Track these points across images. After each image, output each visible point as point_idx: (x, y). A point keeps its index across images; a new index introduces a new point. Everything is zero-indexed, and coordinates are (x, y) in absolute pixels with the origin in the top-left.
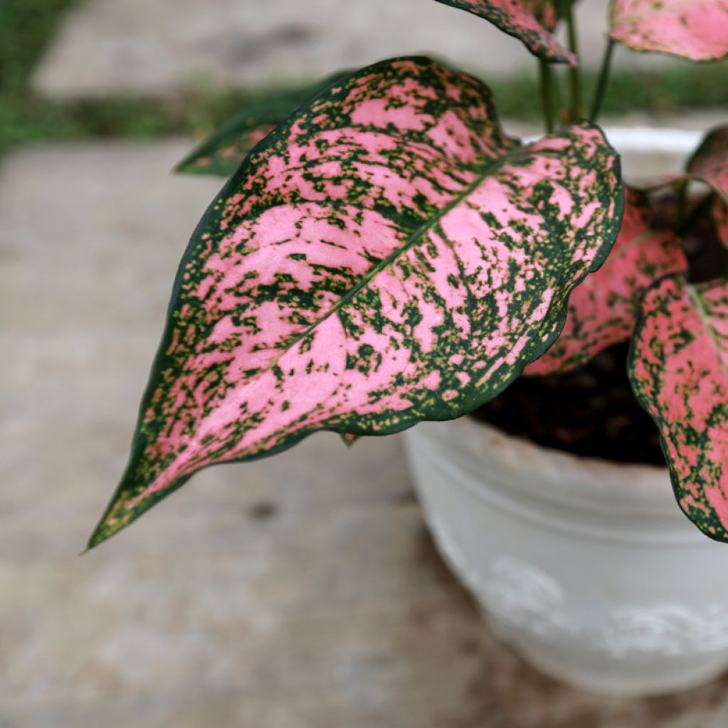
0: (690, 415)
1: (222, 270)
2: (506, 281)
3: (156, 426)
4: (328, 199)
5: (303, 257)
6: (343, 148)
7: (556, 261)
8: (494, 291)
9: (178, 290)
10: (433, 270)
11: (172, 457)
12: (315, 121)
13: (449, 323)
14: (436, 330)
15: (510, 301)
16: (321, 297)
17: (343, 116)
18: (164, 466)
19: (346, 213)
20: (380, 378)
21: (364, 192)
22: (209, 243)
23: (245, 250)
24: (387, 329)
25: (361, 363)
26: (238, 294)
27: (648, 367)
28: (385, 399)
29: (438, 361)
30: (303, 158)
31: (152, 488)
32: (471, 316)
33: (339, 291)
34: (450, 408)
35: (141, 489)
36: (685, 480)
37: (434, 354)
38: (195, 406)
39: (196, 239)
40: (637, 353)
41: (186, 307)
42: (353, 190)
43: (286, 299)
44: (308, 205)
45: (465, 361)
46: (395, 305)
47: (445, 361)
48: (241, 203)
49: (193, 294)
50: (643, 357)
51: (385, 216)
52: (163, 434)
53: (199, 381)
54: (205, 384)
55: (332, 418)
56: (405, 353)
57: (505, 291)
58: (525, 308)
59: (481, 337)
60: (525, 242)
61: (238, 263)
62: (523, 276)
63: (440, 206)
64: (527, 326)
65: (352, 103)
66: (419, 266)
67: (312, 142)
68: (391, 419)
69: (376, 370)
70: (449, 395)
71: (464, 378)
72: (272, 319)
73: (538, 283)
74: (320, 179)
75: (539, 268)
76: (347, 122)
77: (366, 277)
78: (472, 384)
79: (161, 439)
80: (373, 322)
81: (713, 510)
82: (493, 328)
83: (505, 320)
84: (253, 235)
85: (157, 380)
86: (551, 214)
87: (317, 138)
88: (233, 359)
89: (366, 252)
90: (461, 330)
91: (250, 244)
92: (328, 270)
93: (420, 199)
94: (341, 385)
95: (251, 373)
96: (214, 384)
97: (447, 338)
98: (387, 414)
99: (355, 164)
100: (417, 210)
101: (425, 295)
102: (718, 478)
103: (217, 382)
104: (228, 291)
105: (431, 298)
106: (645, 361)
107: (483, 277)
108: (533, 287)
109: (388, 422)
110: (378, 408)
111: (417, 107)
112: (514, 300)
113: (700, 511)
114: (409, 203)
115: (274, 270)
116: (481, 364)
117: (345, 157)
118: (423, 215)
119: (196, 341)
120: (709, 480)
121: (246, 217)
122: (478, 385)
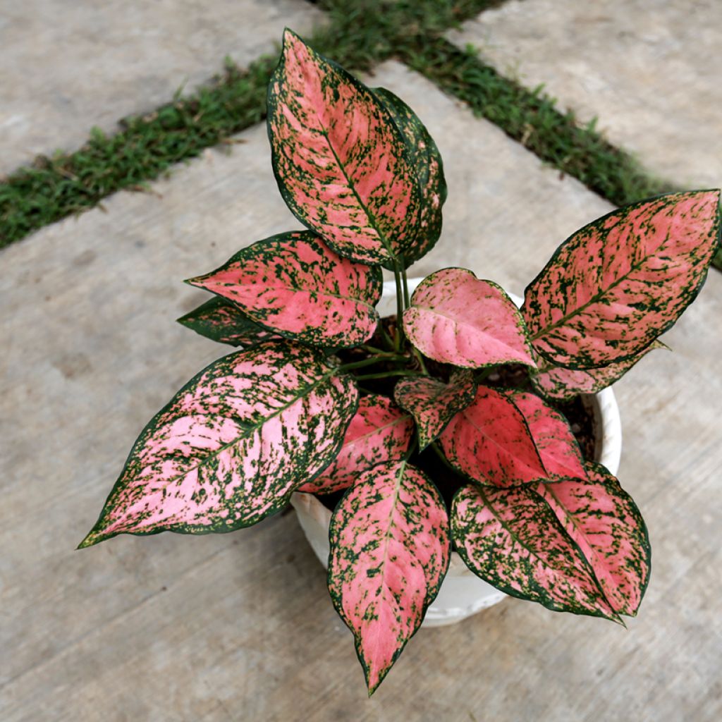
0: (354, 545)
1: (152, 445)
2: (275, 471)
3: (111, 508)
4: (209, 413)
5: (189, 443)
6: (223, 388)
7: (300, 467)
8: (268, 475)
9: (132, 454)
10: (246, 455)
11: (115, 520)
12: (214, 373)
13: (242, 486)
14: (235, 489)
15: (273, 482)
16: (193, 460)
17: (229, 370)
18: (111, 524)
19: (216, 420)
20: (203, 508)
21: (227, 411)
22: (150, 434)
23: (164, 438)
24: (215, 483)
25: (198, 498)
26: (157, 457)
27: (345, 514)
28: (201, 518)
29: (231, 505)
30: (202, 394)
31: (104, 532)
32: (254, 484)
33: (202, 458)
34: (228, 528)
35: (100, 531)
36: (335, 577)
37: (230, 501)
38: (128, 501)
39: (145, 431)
40: (341, 506)
41: (133, 462)
42: (223, 409)
43: (177, 460)
44: (199, 416)
45: (242, 507)
46: (223, 471)
47: (233, 505)
48: (167, 417)
49: (137, 456)
50: (344, 508)
51: (235, 422)
52: (113, 511)
53: (132, 491)
54: (134, 493)
55: (175, 524)
56: (218, 497)
57: (272, 476)
58: (277, 488)
59: (253, 497)
60: (293, 451)
61: (160, 443)
62: (283, 470)
63: (266, 416)
64: (274, 498)
65: (235, 364)
66: (242, 452)
67: (209, 385)
68: (200, 528)
69: (203, 503)
70: (230, 521)
71: (238, 515)
72: (169, 468)
73: (288, 476)
74: (207, 405)
75: (292, 469)
76: (231, 372)
77: (217, 451)
78: (240, 519)
79: (111, 513)
80: (210, 478)
81: (342, 594)
82: (260, 494)
83: (266, 492)
84: (169, 431)
85: (115, 490)
86: (312, 438)
87: (213, 382)
88: (148, 484)
89: (220, 440)
90: (246, 491)
91: (167, 435)
92: (199, 449)
93: (256, 414)
94: (186, 507)
95: (154, 490)
96: (138, 493)
97: (238, 494)
98: (200, 526)
99: (227, 398)
100: (252, 419)
101: (237, 470)
102: (351, 579)
103: (139, 492)
104: (152, 455)
105: (239, 472)
106: (344, 511)
107: (266, 465)
108: (285, 478)
109: (198, 530)
110: (196, 522)
111: (270, 364)
112: (275, 482)
113: (335, 593)
114: (249, 416)
115: (174, 448)
116: (248, 511)
117: (223, 394)
118: (256, 421)
119: (134, 476)
120: (347, 580)
121: (169, 422)
122: (243, 520)
